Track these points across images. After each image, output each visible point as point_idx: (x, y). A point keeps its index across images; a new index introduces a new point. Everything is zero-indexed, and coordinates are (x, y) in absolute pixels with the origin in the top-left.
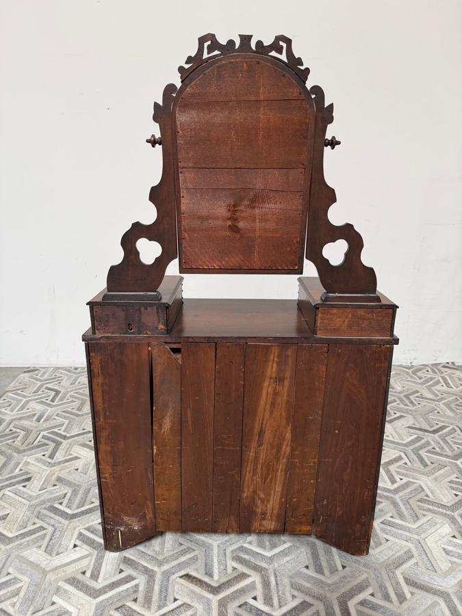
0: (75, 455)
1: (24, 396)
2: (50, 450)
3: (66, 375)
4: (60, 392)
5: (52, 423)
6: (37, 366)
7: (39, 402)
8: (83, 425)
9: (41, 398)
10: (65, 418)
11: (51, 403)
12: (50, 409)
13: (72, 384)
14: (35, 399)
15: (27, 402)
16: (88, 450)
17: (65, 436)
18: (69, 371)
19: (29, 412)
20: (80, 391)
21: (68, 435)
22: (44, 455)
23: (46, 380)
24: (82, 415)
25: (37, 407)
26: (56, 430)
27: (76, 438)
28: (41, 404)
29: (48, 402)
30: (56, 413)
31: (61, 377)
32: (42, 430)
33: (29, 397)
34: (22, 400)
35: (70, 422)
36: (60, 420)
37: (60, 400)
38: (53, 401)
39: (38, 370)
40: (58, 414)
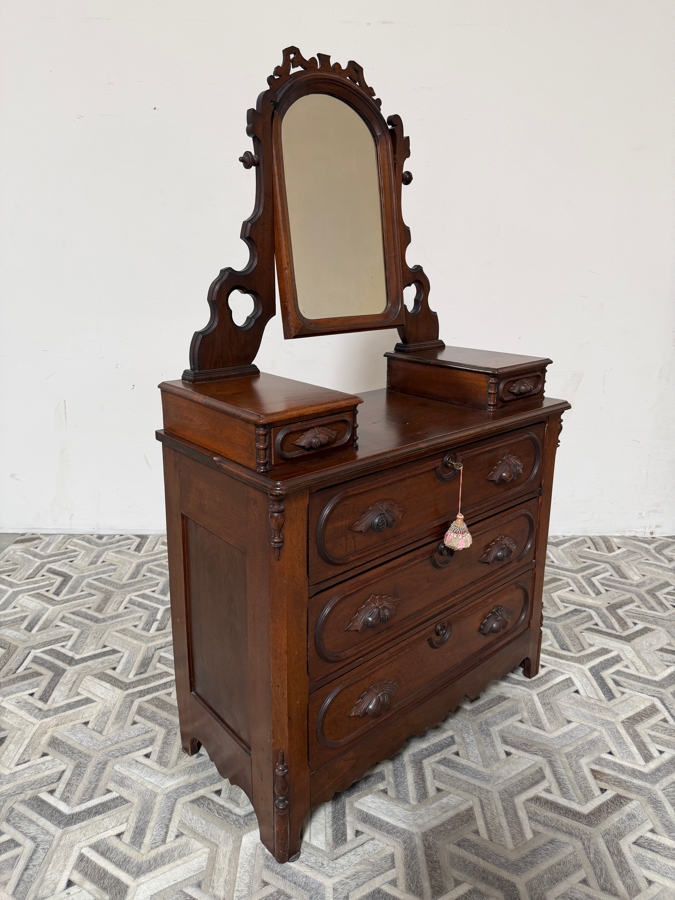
0: (86, 695)
1: (11, 585)
2: (44, 684)
3: (84, 547)
4: (71, 577)
5: (52, 633)
6: (38, 532)
7: (33, 596)
8: (103, 638)
9: (39, 588)
10: (75, 624)
11: (55, 597)
12: (51, 608)
13: (92, 563)
14: (28, 590)
15: (15, 595)
16: (108, 685)
17: (72, 658)
18: (89, 541)
19: (15, 613)
20: (103, 576)
21: (77, 657)
22: (32, 695)
23: (50, 556)
24: (104, 620)
25: (29, 604)
26: (57, 647)
27: (90, 663)
28: (38, 598)
29: (50, 595)
30: (60, 616)
31: (75, 551)
32: (34, 648)
33: (18, 586)
34: (6, 591)
35: (82, 632)
36: (66, 628)
37: (71, 591)
38: (57, 593)
39: (39, 538)
40: (64, 617)
